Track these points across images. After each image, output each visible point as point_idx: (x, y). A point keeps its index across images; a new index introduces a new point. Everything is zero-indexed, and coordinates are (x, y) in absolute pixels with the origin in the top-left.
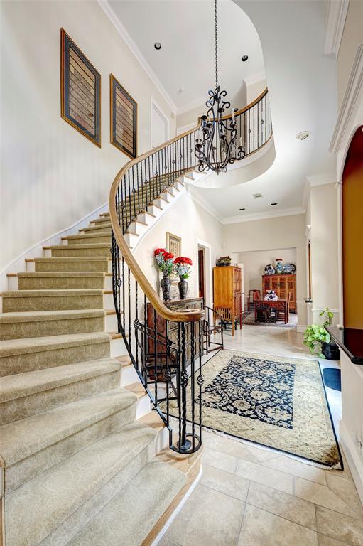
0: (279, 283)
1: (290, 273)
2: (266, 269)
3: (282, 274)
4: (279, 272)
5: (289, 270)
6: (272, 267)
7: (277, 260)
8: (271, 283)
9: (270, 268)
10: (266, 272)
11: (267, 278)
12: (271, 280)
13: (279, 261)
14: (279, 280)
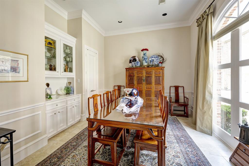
0: (144, 78)
1: (158, 66)
2: (130, 62)
3: (148, 66)
4: (145, 64)
5: (156, 62)
6: (137, 59)
7: (142, 50)
8: (135, 78)
9: (135, 60)
10: (130, 65)
11: (131, 71)
12: (136, 75)
13: (145, 52)
14: (144, 74)
